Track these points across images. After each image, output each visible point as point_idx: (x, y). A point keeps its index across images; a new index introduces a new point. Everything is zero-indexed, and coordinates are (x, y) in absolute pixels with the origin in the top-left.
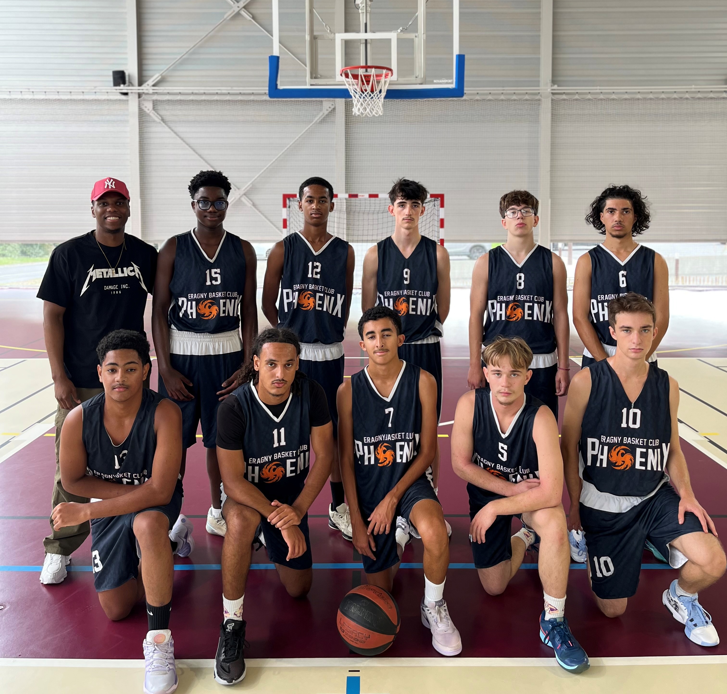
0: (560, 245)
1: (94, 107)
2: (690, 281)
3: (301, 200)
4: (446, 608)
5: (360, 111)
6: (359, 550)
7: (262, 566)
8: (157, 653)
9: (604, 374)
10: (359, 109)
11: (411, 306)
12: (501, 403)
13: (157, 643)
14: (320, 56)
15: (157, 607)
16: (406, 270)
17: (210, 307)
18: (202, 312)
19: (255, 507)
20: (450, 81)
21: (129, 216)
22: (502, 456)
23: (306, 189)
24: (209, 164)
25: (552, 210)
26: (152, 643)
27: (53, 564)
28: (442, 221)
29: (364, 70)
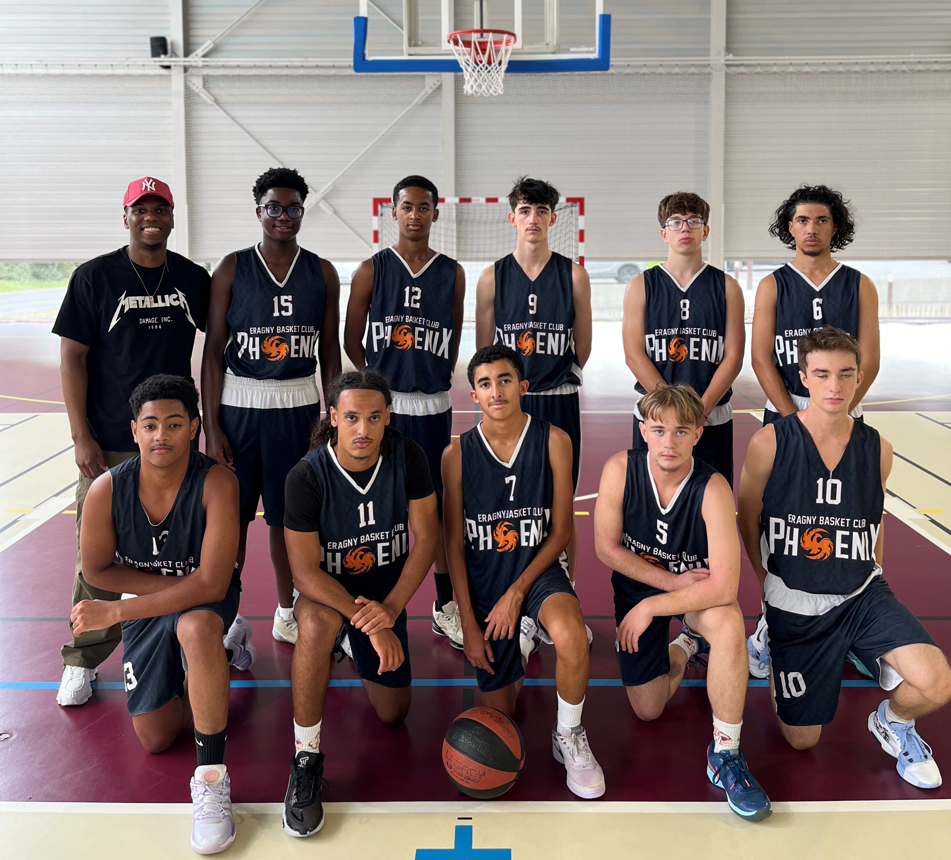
0: (737, 264)
1: (127, 85)
2: (907, 311)
3: (395, 206)
4: (585, 737)
5: (474, 89)
6: (472, 661)
7: (346, 683)
8: (208, 795)
9: (793, 433)
10: (472, 87)
11: (539, 344)
12: (663, 469)
13: (208, 781)
14: (420, 17)
15: (208, 736)
16: (531, 296)
17: (277, 345)
18: (267, 351)
19: (334, 606)
20: (591, 49)
21: (173, 228)
22: (661, 538)
23: (403, 192)
24: (277, 159)
25: (725, 218)
26: (201, 782)
27: (73, 679)
28: (582, 233)
29: (479, 35)
